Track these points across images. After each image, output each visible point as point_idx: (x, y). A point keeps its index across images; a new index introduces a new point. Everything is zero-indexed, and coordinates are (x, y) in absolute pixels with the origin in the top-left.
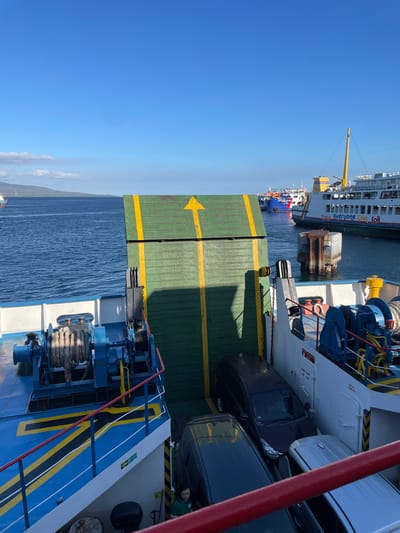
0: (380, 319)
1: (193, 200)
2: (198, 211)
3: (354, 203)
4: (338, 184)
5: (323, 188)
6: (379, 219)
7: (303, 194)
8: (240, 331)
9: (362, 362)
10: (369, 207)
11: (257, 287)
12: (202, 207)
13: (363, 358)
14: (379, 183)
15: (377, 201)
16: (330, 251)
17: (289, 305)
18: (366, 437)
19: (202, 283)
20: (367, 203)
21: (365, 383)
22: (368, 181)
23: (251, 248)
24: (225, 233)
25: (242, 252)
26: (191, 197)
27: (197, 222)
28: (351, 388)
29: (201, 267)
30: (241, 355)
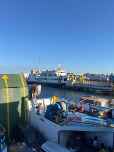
0: (59, 107)
1: (5, 76)
2: (7, 79)
3: (42, 77)
4: (38, 72)
5: (34, 73)
6: (48, 81)
7: (28, 74)
8: (20, 115)
9: (57, 119)
10: (46, 79)
11: (25, 102)
12: (8, 78)
13: (57, 117)
14: (47, 73)
15: (47, 77)
16: (38, 90)
17: (35, 106)
18: (59, 139)
19: (8, 101)
20: (45, 77)
21: (58, 124)
22: (45, 72)
23: (23, 90)
24: (15, 86)
25: (20, 91)
26: (4, 74)
27: (6, 82)
28: (55, 126)
29: (8, 96)
30: (20, 123)
